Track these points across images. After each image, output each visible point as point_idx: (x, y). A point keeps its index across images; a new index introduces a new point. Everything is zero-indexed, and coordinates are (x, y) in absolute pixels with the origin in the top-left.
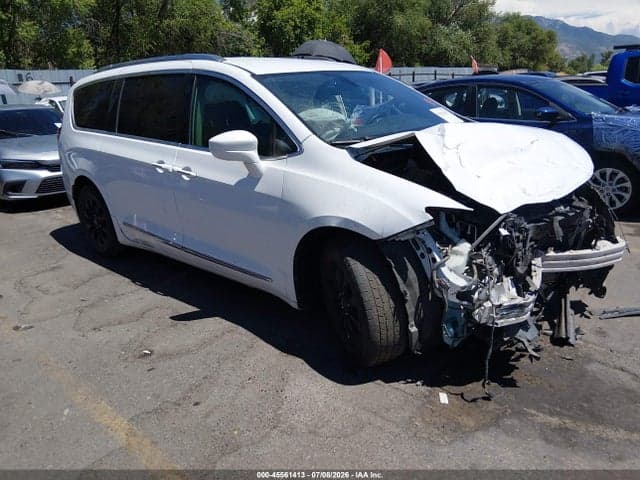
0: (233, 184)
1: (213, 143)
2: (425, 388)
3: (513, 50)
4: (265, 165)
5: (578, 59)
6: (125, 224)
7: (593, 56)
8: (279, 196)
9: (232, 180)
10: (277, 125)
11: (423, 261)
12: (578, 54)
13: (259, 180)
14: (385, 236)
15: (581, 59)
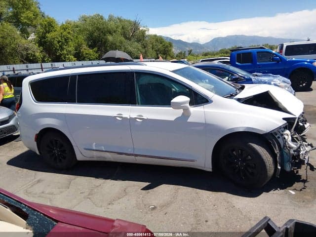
0: (173, 120)
1: (174, 103)
2: (281, 190)
3: (156, 51)
4: (193, 109)
5: (179, 54)
6: (85, 149)
7: (185, 52)
8: (204, 122)
9: (172, 118)
10: (194, 91)
11: (279, 140)
12: (179, 51)
13: (189, 117)
14: (268, 132)
15: (181, 53)
